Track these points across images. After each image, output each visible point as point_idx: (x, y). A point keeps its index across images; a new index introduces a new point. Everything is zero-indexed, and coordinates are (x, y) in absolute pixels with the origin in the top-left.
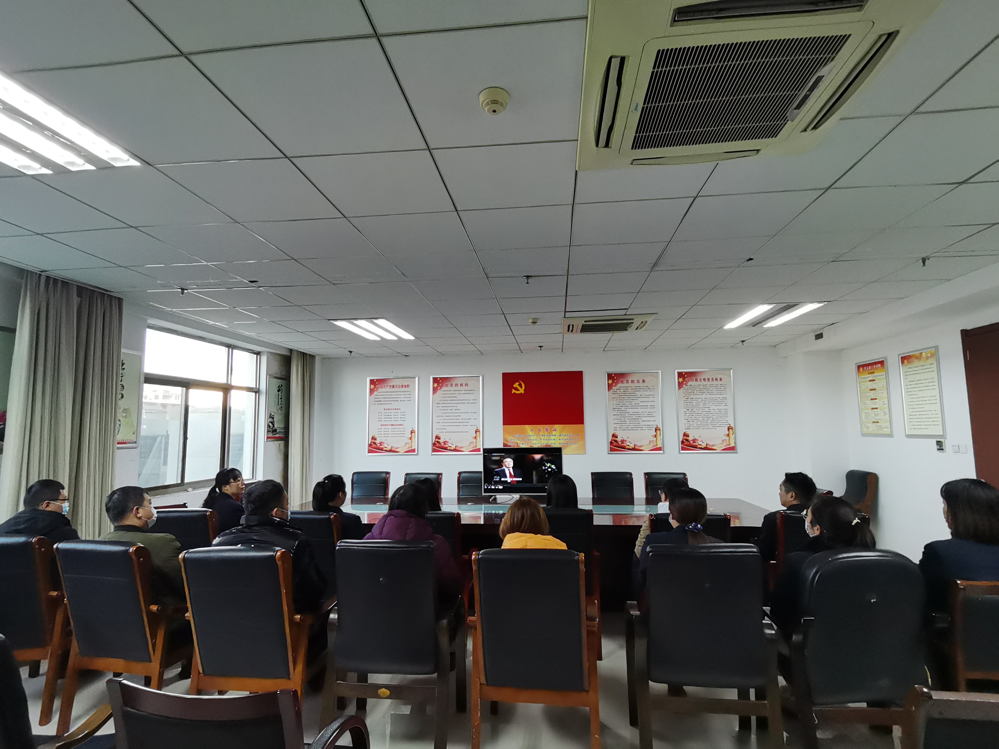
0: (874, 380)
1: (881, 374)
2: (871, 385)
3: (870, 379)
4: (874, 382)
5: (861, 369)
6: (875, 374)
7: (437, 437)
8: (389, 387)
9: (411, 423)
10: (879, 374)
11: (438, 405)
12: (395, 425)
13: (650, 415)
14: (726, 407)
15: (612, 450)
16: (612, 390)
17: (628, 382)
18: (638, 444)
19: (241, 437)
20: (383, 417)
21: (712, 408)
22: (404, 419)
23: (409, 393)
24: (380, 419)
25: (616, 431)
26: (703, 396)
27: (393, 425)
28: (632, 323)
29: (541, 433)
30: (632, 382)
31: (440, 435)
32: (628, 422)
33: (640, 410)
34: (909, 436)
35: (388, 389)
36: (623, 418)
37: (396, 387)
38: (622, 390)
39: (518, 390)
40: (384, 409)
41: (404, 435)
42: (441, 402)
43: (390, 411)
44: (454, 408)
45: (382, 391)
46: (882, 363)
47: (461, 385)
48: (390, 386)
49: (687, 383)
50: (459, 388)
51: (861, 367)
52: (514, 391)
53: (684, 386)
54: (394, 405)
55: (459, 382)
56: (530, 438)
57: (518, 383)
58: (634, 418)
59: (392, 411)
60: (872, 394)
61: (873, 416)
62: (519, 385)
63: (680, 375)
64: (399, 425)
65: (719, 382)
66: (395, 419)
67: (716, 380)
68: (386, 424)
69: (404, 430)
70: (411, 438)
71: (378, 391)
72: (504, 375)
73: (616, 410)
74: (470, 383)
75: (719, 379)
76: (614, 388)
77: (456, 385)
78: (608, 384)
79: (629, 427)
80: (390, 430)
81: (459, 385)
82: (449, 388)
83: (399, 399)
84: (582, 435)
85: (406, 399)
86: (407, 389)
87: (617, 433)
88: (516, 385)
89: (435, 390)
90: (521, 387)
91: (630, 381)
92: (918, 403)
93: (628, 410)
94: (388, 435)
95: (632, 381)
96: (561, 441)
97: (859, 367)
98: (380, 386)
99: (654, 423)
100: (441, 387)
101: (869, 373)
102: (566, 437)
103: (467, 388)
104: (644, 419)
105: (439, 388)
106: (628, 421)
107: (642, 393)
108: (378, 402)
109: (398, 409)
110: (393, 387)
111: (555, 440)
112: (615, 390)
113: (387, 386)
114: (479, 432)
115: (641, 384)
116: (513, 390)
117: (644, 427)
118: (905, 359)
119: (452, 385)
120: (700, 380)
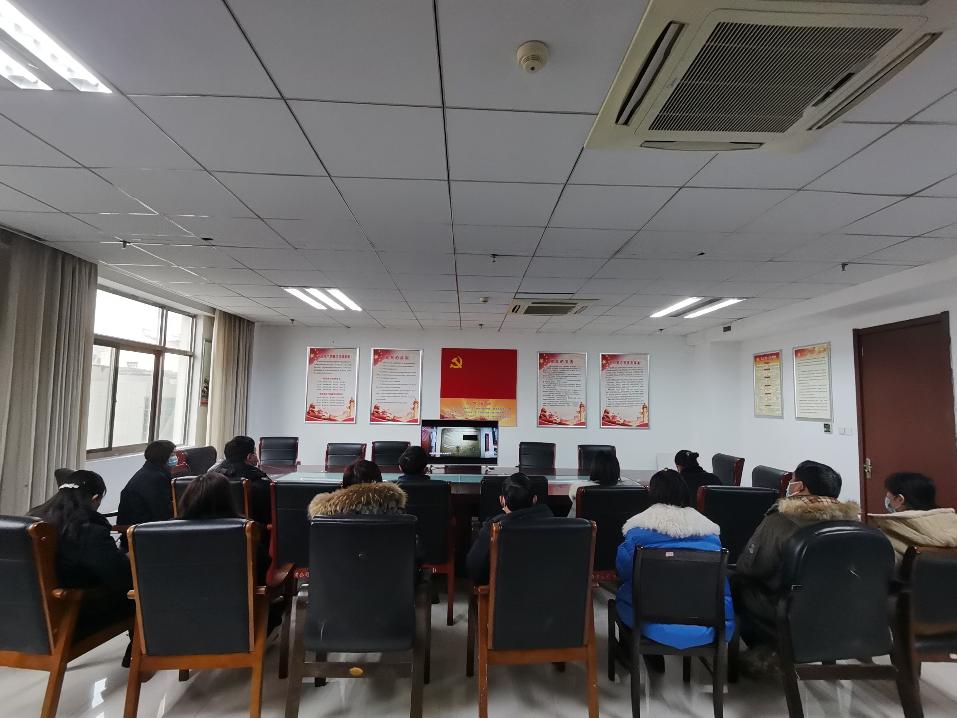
0: (769, 369)
1: (775, 364)
2: (766, 373)
3: (766, 368)
4: (769, 371)
5: (758, 359)
6: (770, 364)
7: (376, 407)
8: (329, 357)
9: (350, 393)
10: (774, 365)
11: (378, 376)
12: (334, 394)
13: (576, 393)
14: (641, 388)
15: (540, 423)
16: (543, 369)
17: (557, 362)
18: (564, 419)
19: (172, 401)
20: (322, 386)
21: (630, 388)
22: (344, 389)
23: (349, 363)
24: (318, 388)
25: (544, 407)
26: (624, 378)
27: (332, 394)
28: (574, 307)
29: (476, 407)
30: (561, 363)
31: (379, 405)
32: (556, 399)
33: (567, 388)
34: (798, 419)
35: (328, 359)
36: (551, 395)
37: (337, 357)
38: (552, 369)
39: (456, 365)
40: (324, 378)
41: (343, 404)
42: (381, 374)
43: (329, 380)
44: (393, 380)
45: (321, 360)
46: (777, 355)
47: (402, 358)
48: (331, 356)
49: (609, 365)
50: (400, 360)
51: (758, 358)
52: (452, 366)
53: (607, 368)
54: (334, 375)
55: (399, 355)
56: (466, 410)
57: (457, 358)
58: (562, 395)
59: (332, 380)
60: (766, 381)
61: (767, 399)
62: (457, 360)
63: (604, 357)
64: (338, 394)
65: (637, 366)
66: (334, 389)
67: (635, 363)
68: (325, 393)
69: (343, 399)
70: (350, 407)
71: (318, 360)
72: (444, 350)
73: (546, 387)
74: (410, 356)
75: (637, 363)
76: (545, 367)
77: (397, 357)
78: (540, 363)
79: (557, 403)
80: (329, 399)
81: (400, 358)
82: (390, 360)
83: (339, 369)
84: (514, 410)
85: (346, 370)
86: (347, 360)
87: (546, 408)
88: (455, 360)
89: (375, 362)
90: (459, 362)
91: (559, 362)
92: (808, 390)
93: (557, 388)
94: (326, 404)
95: (562, 361)
96: (494, 415)
97: (756, 357)
98: (320, 355)
99: (580, 400)
100: (382, 359)
101: (765, 363)
102: (500, 411)
103: (407, 361)
104: (570, 396)
105: (380, 360)
106: (556, 397)
107: (570, 373)
108: (318, 371)
109: (337, 379)
110: (334, 357)
111: (488, 413)
112: (546, 369)
113: (328, 356)
114: (418, 403)
115: (569, 365)
116: (451, 364)
117: (570, 403)
118: (798, 352)
119: (392, 358)
120: (621, 362)
